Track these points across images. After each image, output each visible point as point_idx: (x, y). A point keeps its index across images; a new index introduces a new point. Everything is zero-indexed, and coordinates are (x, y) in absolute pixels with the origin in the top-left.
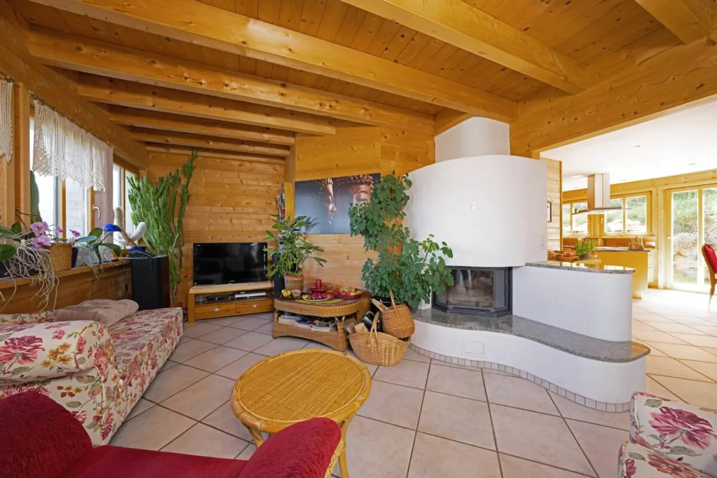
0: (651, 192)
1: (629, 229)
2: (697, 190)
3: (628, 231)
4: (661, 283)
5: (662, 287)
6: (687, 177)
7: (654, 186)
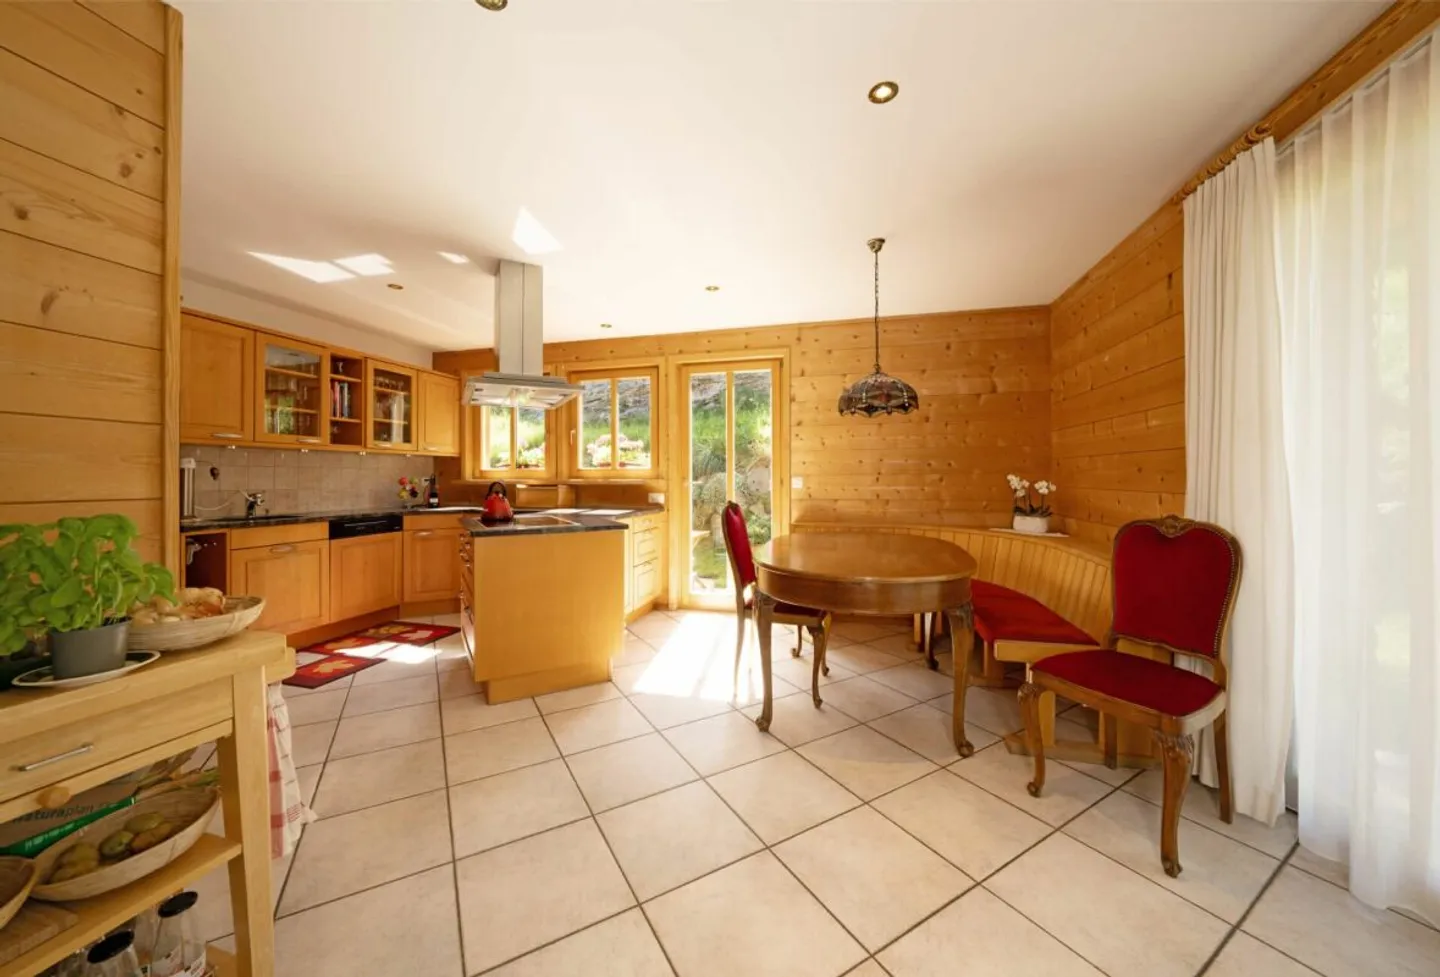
0: (657, 367)
1: (624, 460)
2: (724, 373)
3: (623, 465)
4: (673, 598)
5: (675, 606)
6: (711, 338)
7: (662, 354)
